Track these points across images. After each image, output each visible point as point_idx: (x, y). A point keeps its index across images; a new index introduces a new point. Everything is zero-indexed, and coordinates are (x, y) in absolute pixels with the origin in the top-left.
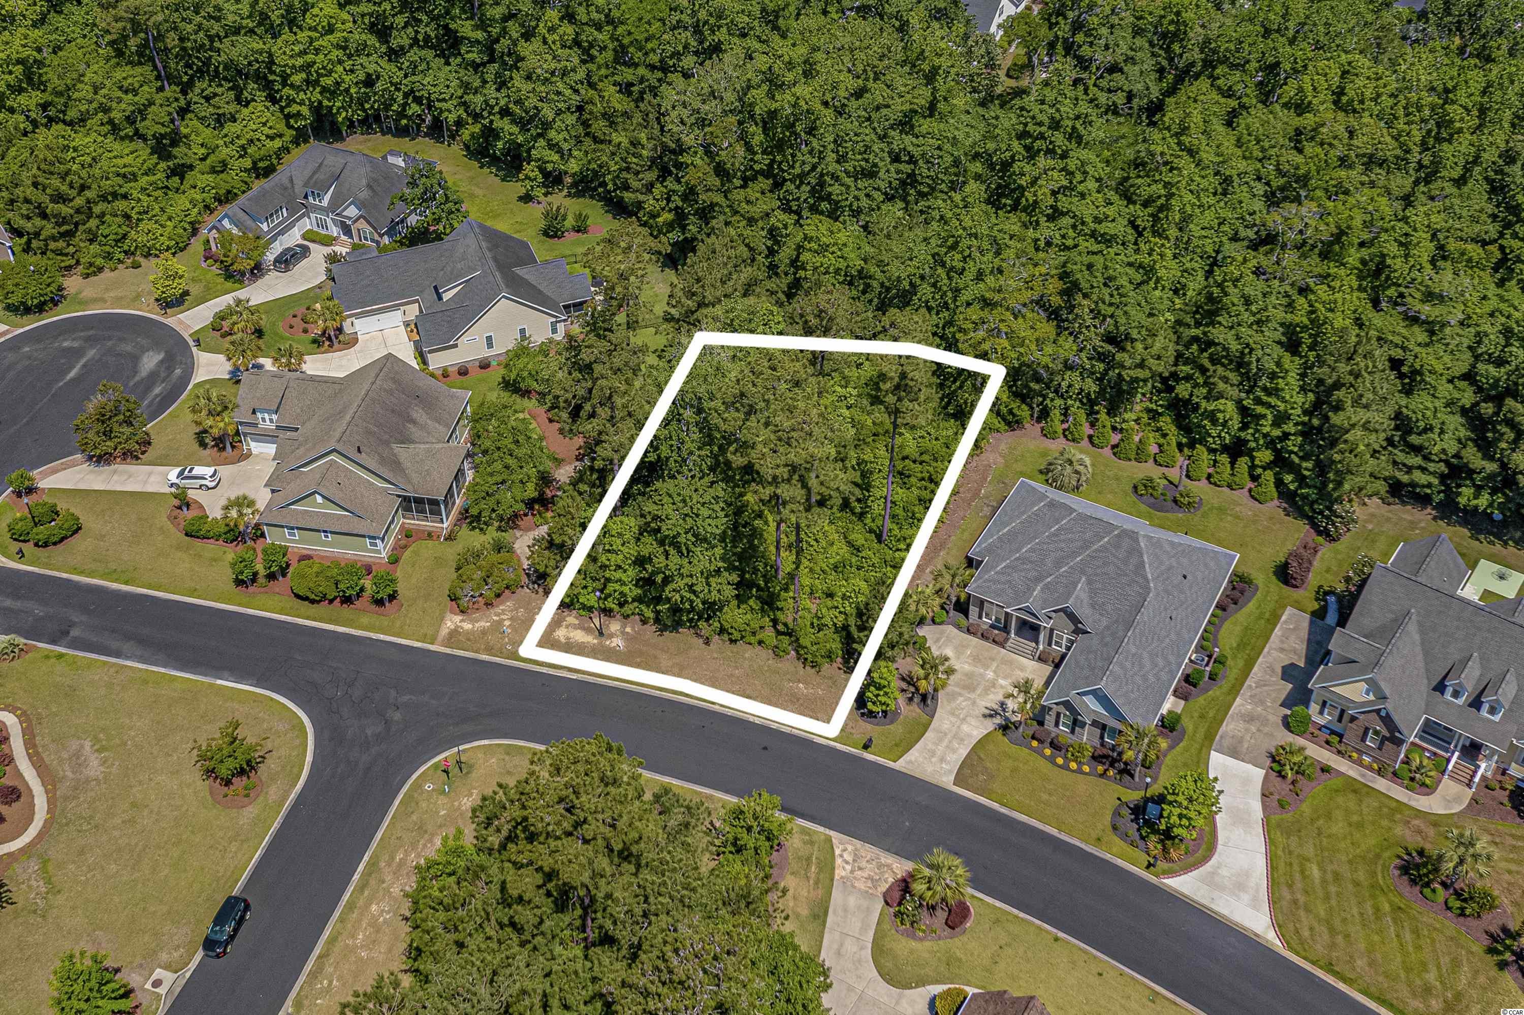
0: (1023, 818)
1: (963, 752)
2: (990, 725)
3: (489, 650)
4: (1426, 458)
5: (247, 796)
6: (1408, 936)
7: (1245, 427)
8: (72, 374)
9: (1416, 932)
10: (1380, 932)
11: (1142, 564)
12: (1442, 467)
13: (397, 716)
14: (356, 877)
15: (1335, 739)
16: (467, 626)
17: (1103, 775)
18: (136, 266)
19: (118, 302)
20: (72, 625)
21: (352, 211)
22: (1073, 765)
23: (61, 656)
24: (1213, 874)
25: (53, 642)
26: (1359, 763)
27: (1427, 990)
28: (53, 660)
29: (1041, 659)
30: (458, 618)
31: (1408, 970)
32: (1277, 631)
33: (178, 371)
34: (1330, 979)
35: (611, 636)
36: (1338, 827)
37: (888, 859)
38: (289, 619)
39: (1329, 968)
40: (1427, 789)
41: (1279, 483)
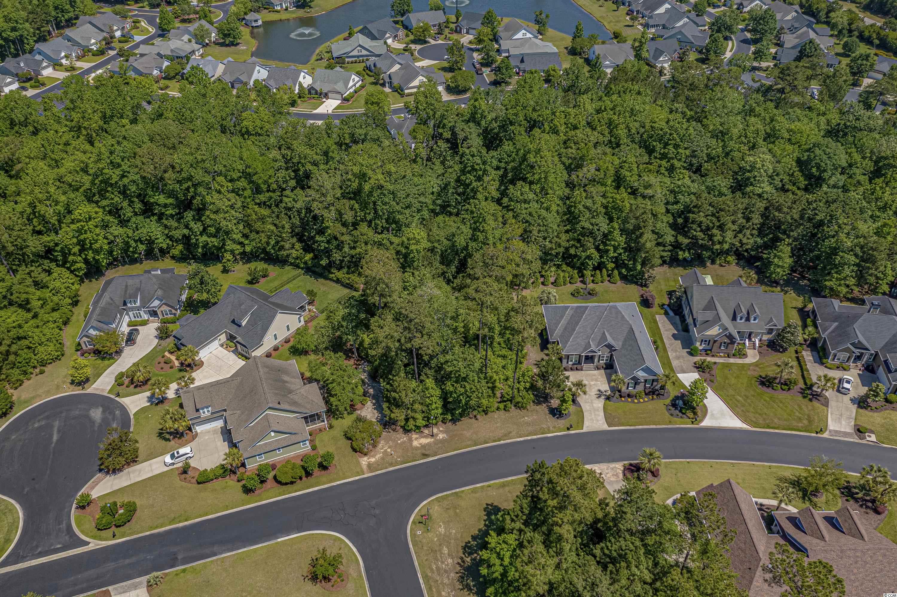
0: (640, 427)
1: (602, 414)
2: (602, 400)
3: (391, 465)
4: (664, 246)
5: (342, 581)
6: (781, 405)
7: (601, 257)
8: (55, 438)
9: (781, 402)
10: (773, 408)
11: (623, 317)
12: (670, 248)
13: (377, 512)
14: (423, 586)
15: (709, 352)
16: (373, 460)
17: (653, 399)
18: (42, 372)
19: (48, 393)
20: (175, 554)
21: (156, 303)
22: (641, 400)
23: (184, 571)
24: (712, 415)
25: (172, 566)
26: (721, 356)
27: (800, 419)
28: (182, 574)
29: (598, 369)
30: (365, 458)
31: (790, 415)
32: (660, 325)
33: (117, 412)
34: (772, 431)
35: (437, 435)
36: (733, 381)
37: (613, 465)
38: (287, 496)
39: (769, 427)
40: (745, 356)
41: (620, 273)
